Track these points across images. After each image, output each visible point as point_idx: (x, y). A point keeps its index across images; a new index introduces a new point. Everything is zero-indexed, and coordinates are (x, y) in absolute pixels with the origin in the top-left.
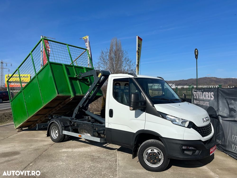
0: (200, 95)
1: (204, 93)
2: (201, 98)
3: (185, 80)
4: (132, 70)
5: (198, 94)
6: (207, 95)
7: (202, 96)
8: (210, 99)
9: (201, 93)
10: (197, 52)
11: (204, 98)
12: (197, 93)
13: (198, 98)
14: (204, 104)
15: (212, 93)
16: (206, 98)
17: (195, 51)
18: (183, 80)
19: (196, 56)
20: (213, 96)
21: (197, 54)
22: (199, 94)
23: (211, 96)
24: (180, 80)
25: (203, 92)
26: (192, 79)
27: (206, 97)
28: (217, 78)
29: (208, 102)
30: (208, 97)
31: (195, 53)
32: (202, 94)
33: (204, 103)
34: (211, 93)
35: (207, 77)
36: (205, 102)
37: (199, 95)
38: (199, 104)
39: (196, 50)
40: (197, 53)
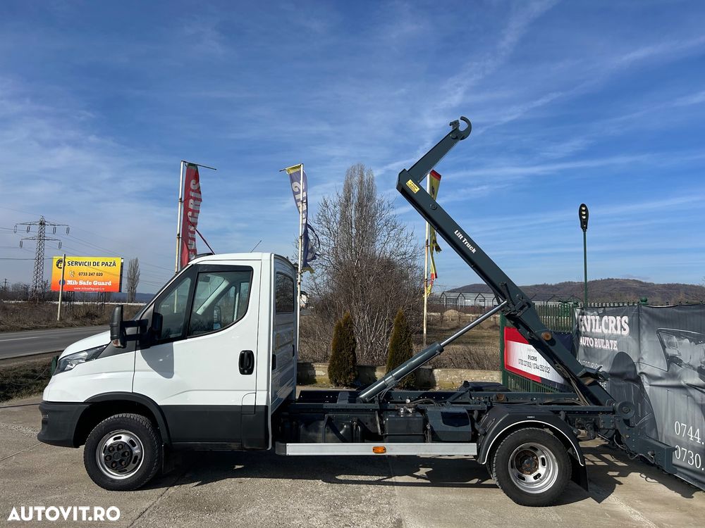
0: (594, 322)
1: (605, 318)
2: (598, 330)
3: (549, 284)
4: (405, 254)
5: (589, 322)
6: (612, 322)
7: (600, 325)
8: (619, 332)
9: (598, 318)
10: (584, 213)
11: (606, 331)
12: (587, 319)
13: (588, 330)
14: (604, 347)
15: (625, 318)
16: (610, 332)
17: (581, 210)
18: (544, 286)
19: (584, 224)
20: (626, 326)
21: (584, 217)
22: (591, 320)
23: (622, 327)
24: (536, 286)
25: (601, 316)
26: (569, 284)
27: (610, 328)
28: (641, 282)
29: (616, 342)
30: (614, 329)
31: (581, 215)
32: (601, 321)
33: (605, 344)
34: (621, 318)
35: (613, 279)
36: (607, 341)
37: (592, 324)
38: (592, 345)
39: (584, 208)
40: (587, 215)
